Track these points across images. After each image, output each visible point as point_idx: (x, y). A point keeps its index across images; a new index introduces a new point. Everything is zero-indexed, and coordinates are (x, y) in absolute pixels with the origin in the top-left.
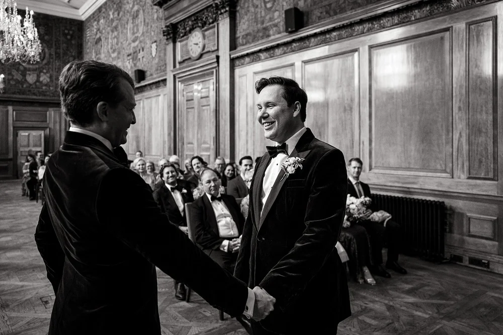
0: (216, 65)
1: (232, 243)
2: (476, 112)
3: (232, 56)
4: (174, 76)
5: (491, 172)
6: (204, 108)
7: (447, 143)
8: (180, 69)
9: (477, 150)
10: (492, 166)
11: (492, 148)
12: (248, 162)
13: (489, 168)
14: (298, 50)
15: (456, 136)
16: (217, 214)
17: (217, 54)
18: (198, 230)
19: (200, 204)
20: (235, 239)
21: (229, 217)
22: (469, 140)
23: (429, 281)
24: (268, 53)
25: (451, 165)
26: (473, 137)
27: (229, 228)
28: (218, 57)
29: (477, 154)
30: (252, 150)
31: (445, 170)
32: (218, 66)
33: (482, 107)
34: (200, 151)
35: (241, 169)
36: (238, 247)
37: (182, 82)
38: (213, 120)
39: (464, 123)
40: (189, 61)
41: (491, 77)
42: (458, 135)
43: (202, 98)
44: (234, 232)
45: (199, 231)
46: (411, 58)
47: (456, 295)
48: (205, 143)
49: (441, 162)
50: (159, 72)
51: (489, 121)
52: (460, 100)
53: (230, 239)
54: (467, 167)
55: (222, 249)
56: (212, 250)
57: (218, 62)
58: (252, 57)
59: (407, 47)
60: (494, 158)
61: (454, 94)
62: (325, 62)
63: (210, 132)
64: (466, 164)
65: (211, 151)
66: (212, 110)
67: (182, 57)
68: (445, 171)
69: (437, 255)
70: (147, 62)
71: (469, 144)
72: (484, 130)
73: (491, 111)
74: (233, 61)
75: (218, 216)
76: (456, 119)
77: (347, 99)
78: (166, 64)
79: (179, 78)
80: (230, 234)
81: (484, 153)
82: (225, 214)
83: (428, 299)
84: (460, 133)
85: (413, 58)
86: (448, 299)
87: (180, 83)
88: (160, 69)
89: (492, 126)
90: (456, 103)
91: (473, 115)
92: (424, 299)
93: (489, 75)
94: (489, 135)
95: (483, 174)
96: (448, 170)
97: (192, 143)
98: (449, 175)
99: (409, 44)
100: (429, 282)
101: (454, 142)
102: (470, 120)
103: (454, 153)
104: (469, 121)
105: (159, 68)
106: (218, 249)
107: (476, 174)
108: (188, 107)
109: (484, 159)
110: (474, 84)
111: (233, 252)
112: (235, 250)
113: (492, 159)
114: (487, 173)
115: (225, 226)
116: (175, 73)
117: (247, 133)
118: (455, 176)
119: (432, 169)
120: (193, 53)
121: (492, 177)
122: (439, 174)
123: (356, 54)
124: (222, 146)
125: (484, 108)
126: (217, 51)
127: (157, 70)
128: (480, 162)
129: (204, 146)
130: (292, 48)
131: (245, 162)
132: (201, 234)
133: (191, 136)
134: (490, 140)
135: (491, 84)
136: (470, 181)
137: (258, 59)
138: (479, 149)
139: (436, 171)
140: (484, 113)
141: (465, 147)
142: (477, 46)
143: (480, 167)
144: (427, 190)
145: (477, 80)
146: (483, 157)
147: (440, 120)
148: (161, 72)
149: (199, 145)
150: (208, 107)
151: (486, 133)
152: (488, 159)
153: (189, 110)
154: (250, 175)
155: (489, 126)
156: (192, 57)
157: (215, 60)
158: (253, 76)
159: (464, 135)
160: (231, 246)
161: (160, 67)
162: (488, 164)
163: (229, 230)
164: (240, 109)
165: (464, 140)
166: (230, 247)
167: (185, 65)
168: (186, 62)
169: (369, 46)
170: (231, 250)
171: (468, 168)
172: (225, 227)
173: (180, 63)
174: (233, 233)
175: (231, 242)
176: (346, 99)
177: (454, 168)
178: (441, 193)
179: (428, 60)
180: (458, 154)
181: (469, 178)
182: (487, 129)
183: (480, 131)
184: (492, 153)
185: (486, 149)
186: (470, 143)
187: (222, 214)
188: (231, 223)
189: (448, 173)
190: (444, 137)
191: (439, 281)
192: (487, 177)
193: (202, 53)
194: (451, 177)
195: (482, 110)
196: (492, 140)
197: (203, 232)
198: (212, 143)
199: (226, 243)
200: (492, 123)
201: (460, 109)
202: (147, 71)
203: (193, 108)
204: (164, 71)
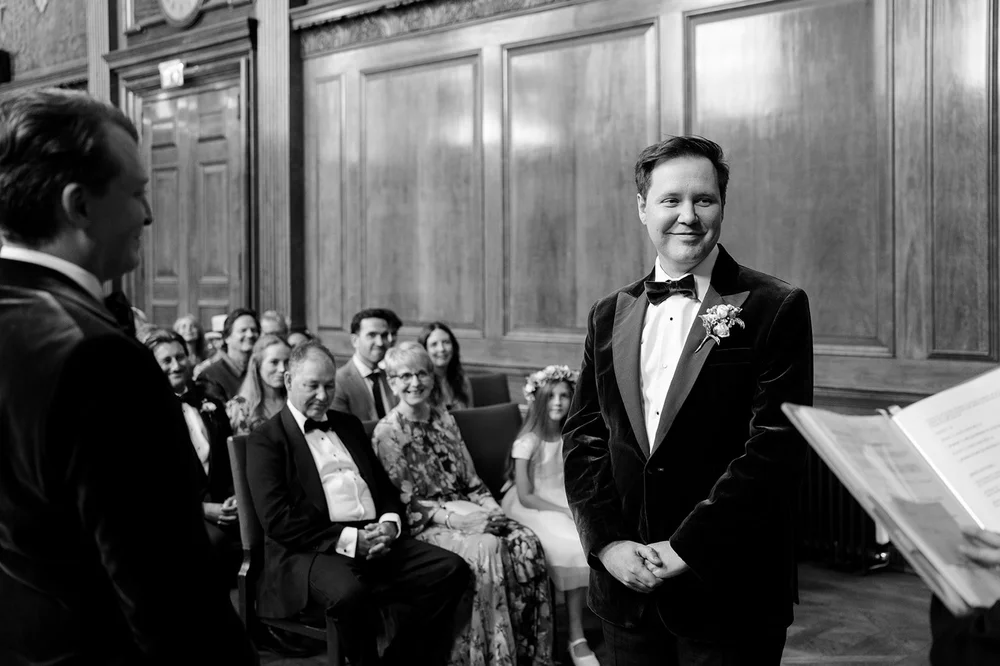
0: (248, 45)
1: (366, 535)
2: (950, 190)
3: (296, 24)
4: (114, 74)
5: (982, 339)
6: (210, 169)
7: (881, 269)
8: (131, 53)
9: (952, 286)
10: (986, 325)
11: (986, 282)
12: (376, 325)
13: (979, 330)
14: (490, 15)
15: (902, 252)
16: (320, 462)
17: (252, 16)
18: (275, 502)
19: (275, 435)
20: (370, 525)
21: (350, 469)
22: (933, 259)
23: (841, 614)
24: (404, 18)
25: (890, 324)
26: (943, 253)
27: (353, 499)
28: (253, 24)
29: (952, 296)
30: (358, 294)
31: (876, 338)
32: (255, 47)
33: (962, 179)
34: (198, 298)
35: (356, 345)
36: (381, 545)
37: (137, 91)
38: (240, 204)
39: (921, 219)
40: (160, 31)
41: (985, 105)
42: (906, 249)
43: (202, 140)
44: (364, 507)
45: (278, 505)
46: (794, 49)
47: (906, 641)
48: (212, 271)
49: (867, 318)
50: (59, 57)
51: (979, 215)
52: (912, 161)
53: (359, 524)
54: (927, 327)
55: (339, 550)
56: (318, 553)
57: (253, 37)
58: (356, 28)
59: (784, 20)
60: (990, 305)
61: (897, 146)
62: (566, 51)
63: (228, 240)
64: (926, 321)
65: (232, 294)
66: (234, 176)
67: (137, 18)
68: (875, 341)
69: (859, 552)
70: (18, 27)
71: (933, 274)
72: (967, 237)
73: (983, 190)
74: (297, 36)
75: (324, 467)
76: (902, 211)
77: (627, 154)
78: (84, 36)
79: (128, 79)
80: (355, 512)
81: (967, 292)
82: (340, 461)
83: (843, 654)
84: (912, 245)
85: (797, 48)
86: (886, 652)
87: (131, 95)
88: (64, 51)
89: (985, 225)
90: (902, 166)
91: (941, 199)
92: (832, 655)
93: (981, 100)
94: (979, 250)
95: (965, 347)
96: (883, 338)
97: (171, 274)
98: (886, 349)
99: (788, 12)
100: (842, 618)
101: (897, 269)
102: (935, 213)
103: (897, 295)
104: (932, 215)
105: (61, 47)
106: (332, 550)
107: (950, 346)
108: (158, 166)
109: (967, 307)
110: (945, 121)
111: (368, 558)
112: (375, 553)
113: (986, 308)
114: (975, 343)
115: (340, 491)
116: (115, 65)
117: (342, 244)
118: (899, 353)
119: (842, 337)
120: (173, 6)
121: (986, 353)
122: (860, 350)
123: (651, 33)
124: (266, 281)
125: (968, 183)
126: (248, 7)
127: (54, 51)
128: (959, 315)
129: (207, 280)
130: (472, 8)
131: (368, 325)
132: (286, 512)
133: (167, 252)
134: (982, 261)
135: (984, 120)
136: (936, 363)
137: (375, 34)
138: (956, 285)
139: (853, 340)
140: (967, 193)
141: (924, 279)
142: (952, 26)
143: (958, 328)
144: (833, 389)
145: (951, 112)
146: (964, 303)
147: (864, 210)
148: (68, 59)
149: (193, 280)
150: (222, 168)
151: (972, 243)
152: (977, 307)
153: (162, 175)
154: (402, 362)
155: (978, 225)
156: (168, 20)
157: (246, 32)
158: (360, 80)
159: (920, 247)
160: (364, 543)
161: (64, 42)
162: (977, 321)
163: (353, 503)
164: (321, 175)
165: (921, 262)
166: (360, 545)
167: (147, 40)
168: (151, 33)
169: (684, 13)
170: (363, 553)
171: (931, 331)
172: (344, 496)
173: (131, 35)
174: (363, 511)
175: (362, 531)
176: (622, 152)
177: (897, 330)
178: (868, 396)
179: (836, 57)
180: (907, 296)
181: (933, 357)
182: (972, 234)
183: (958, 239)
184: (986, 292)
185: (972, 282)
186: (935, 270)
187: (334, 463)
188: (358, 485)
189: (883, 346)
190: (873, 254)
191: (865, 614)
192: (975, 353)
193: (201, 8)
194: (890, 355)
195: (962, 187)
196: (986, 262)
197: (288, 507)
198: (235, 274)
199: (349, 535)
200: (986, 219)
201: (911, 181)
202: (17, 54)
203: (173, 169)
204: (76, 57)
